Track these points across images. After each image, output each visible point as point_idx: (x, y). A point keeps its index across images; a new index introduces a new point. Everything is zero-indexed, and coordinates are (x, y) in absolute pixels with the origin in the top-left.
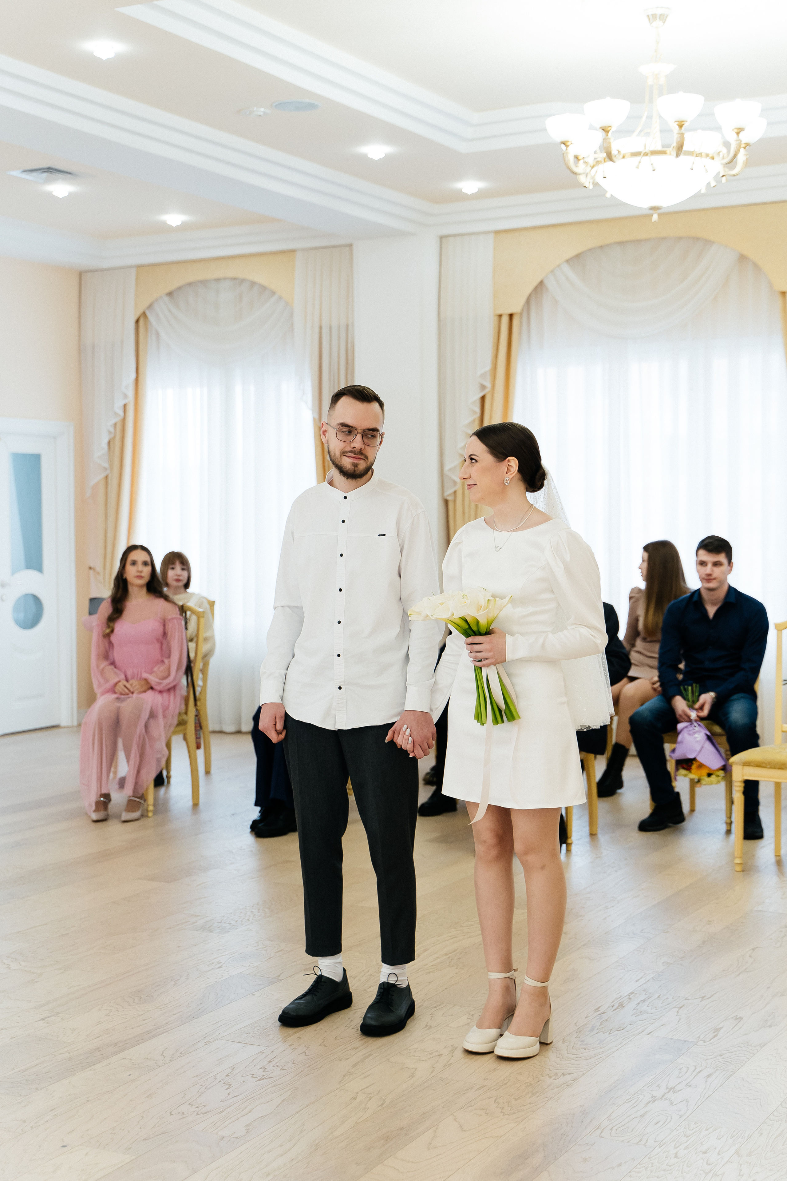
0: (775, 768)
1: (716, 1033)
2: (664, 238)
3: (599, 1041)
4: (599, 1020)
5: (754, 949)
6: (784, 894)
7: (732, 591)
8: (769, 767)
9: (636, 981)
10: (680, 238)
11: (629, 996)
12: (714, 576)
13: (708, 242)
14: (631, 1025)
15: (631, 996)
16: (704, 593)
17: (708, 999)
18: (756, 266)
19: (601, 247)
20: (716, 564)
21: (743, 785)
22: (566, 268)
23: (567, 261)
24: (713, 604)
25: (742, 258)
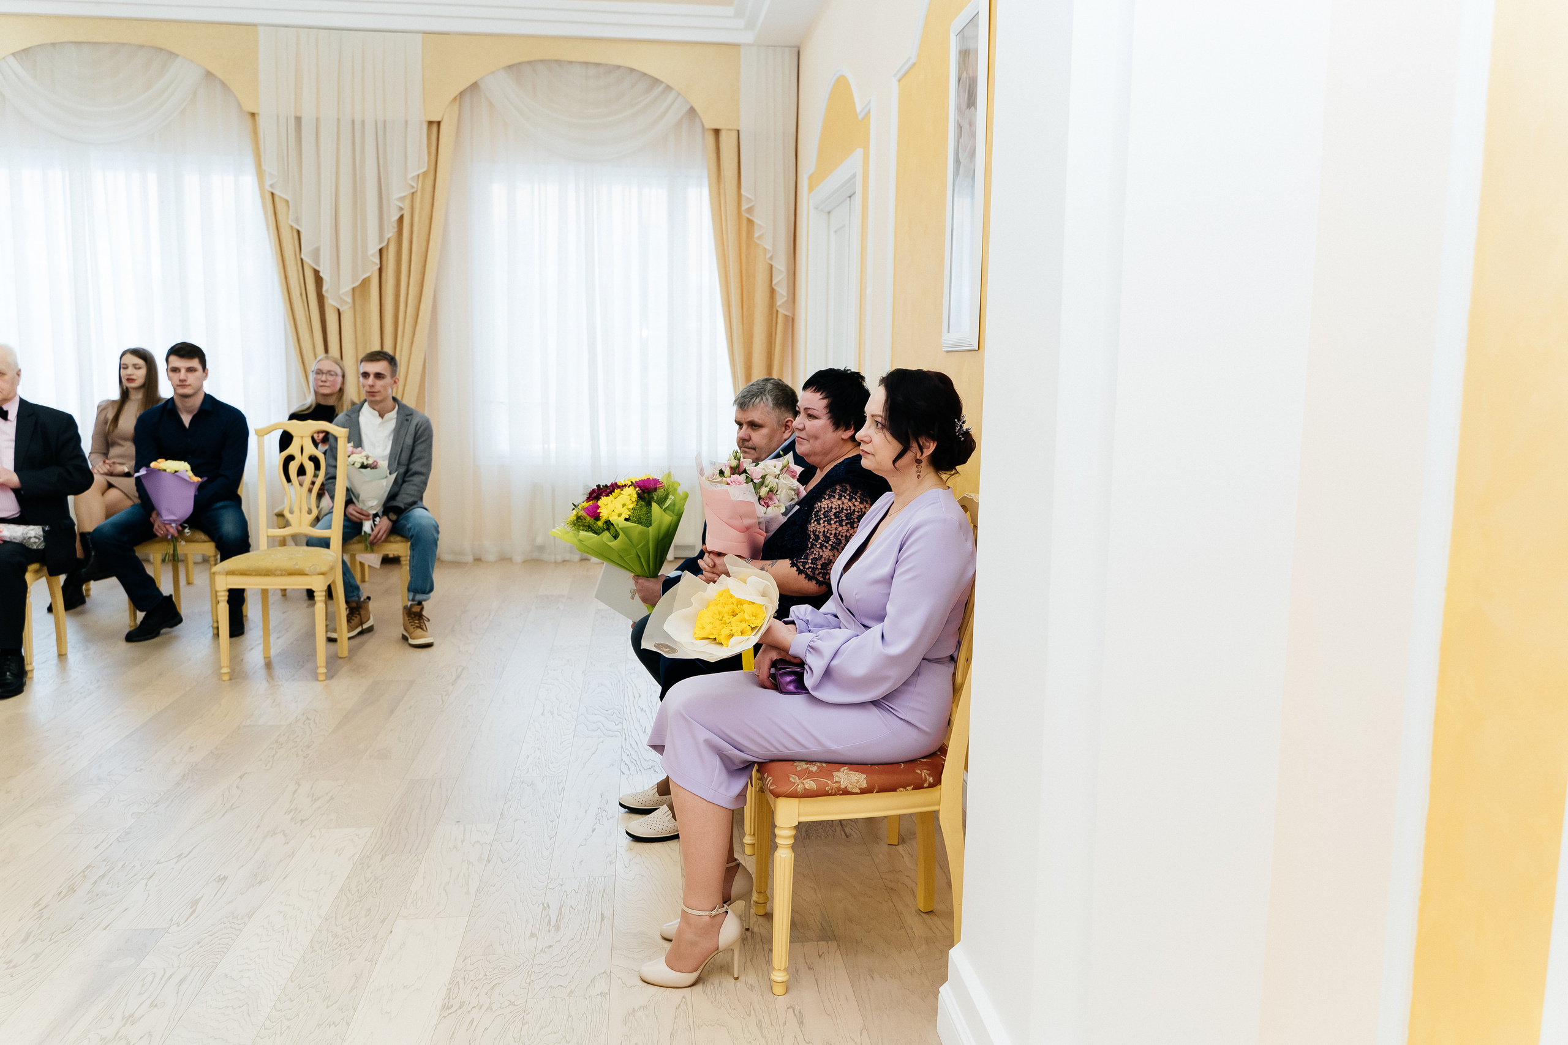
0: (260, 575)
1: (194, 907)
2: (123, 44)
3: (34, 956)
4: (38, 919)
5: (241, 777)
6: (274, 701)
7: (209, 399)
8: (254, 574)
9: (96, 848)
10: (141, 47)
11: (84, 872)
12: (188, 383)
13: (172, 55)
14: (81, 919)
15: (86, 873)
16: (178, 401)
17: (185, 857)
18: (223, 83)
19: (53, 45)
20: (190, 370)
21: (227, 594)
22: (12, 61)
23: (13, 54)
24: (188, 412)
25: (209, 75)
